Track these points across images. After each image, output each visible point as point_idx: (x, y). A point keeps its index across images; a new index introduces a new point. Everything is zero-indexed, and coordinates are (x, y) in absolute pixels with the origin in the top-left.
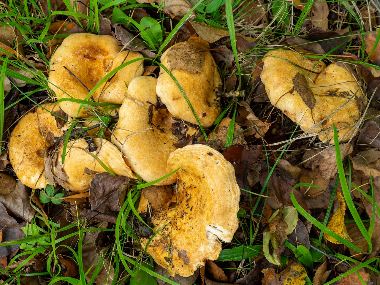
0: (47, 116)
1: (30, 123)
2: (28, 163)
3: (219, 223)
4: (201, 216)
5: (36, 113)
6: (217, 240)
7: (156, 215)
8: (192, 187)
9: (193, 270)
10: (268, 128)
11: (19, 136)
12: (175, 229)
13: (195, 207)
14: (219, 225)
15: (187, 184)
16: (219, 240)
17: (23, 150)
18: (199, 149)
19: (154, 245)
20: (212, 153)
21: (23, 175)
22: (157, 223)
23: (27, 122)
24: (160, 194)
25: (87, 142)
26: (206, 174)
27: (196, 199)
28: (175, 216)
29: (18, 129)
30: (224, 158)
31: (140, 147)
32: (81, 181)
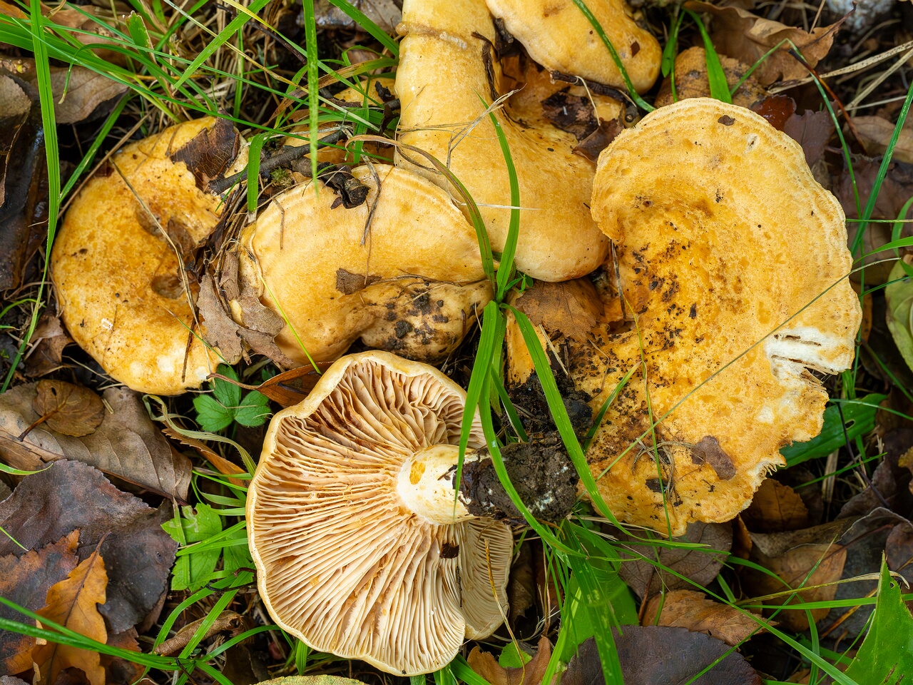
0: (156, 171)
1: (105, 208)
2: (137, 321)
3: (805, 319)
4: (736, 317)
5: (116, 172)
6: (804, 376)
7: (583, 365)
8: (671, 252)
9: (750, 488)
10: (829, 41)
11: (83, 251)
12: (658, 386)
13: (703, 303)
14: (806, 325)
15: (650, 249)
16: (810, 374)
17: (109, 288)
18: (689, 113)
19: (602, 455)
20: (731, 116)
21: (131, 361)
22: (594, 387)
23: (94, 207)
24: (573, 302)
25: (330, 185)
26: (724, 184)
27: (699, 280)
28: (644, 351)
29: (72, 233)
30: (768, 125)
31: (494, 166)
32: (324, 325)
